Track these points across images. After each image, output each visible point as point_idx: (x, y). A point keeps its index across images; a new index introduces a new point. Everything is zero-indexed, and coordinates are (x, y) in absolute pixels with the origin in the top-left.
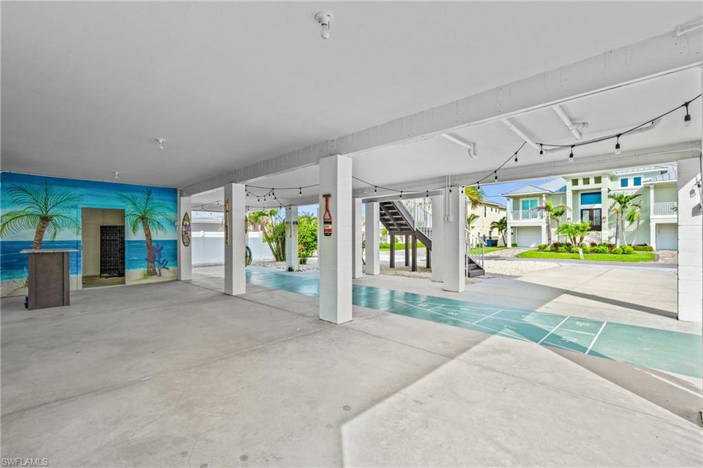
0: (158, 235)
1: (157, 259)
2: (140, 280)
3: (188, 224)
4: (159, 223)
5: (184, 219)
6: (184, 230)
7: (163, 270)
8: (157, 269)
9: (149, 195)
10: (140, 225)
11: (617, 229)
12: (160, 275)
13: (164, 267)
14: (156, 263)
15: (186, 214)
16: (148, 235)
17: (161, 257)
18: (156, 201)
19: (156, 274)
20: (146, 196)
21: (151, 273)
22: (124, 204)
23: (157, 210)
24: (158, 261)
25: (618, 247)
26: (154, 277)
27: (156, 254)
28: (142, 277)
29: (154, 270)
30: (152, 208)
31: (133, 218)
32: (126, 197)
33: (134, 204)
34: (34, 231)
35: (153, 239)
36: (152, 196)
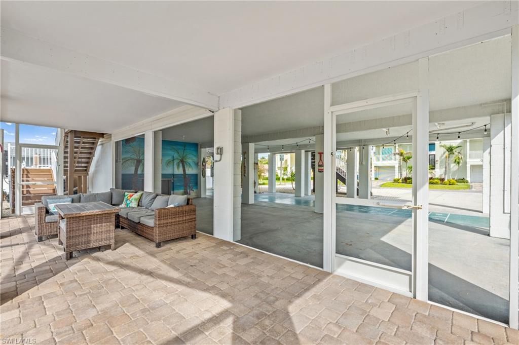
0: (190, 171)
3: (205, 164)
4: (189, 164)
5: (203, 162)
6: (203, 168)
7: (191, 191)
8: (188, 191)
10: (181, 165)
11: (446, 168)
14: (188, 187)
15: (204, 159)
16: (184, 171)
18: (188, 151)
20: (183, 148)
21: (185, 193)
23: (189, 156)
25: (446, 180)
30: (186, 155)
31: (178, 161)
32: (174, 149)
33: (178, 153)
34: (134, 168)
35: (187, 173)
36: (186, 148)
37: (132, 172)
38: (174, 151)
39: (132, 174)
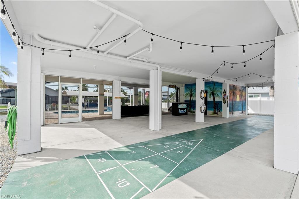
0: (217, 99)
1: (217, 108)
2: (211, 114)
3: (225, 94)
4: (217, 94)
5: (224, 93)
6: (223, 97)
7: (219, 112)
8: (217, 112)
9: (214, 84)
10: (212, 95)
12: (218, 114)
13: (219, 111)
15: (225, 90)
16: (214, 99)
17: (218, 107)
18: (217, 86)
19: (216, 113)
20: (213, 85)
21: (215, 113)
22: (207, 89)
24: (217, 109)
26: (216, 114)
27: (217, 106)
28: (212, 114)
29: (216, 112)
30: (216, 89)
31: (210, 93)
32: (208, 86)
33: (210, 88)
34: (189, 98)
35: (216, 100)
36: (215, 85)
37: (189, 100)
38: (207, 88)
39: (189, 101)
